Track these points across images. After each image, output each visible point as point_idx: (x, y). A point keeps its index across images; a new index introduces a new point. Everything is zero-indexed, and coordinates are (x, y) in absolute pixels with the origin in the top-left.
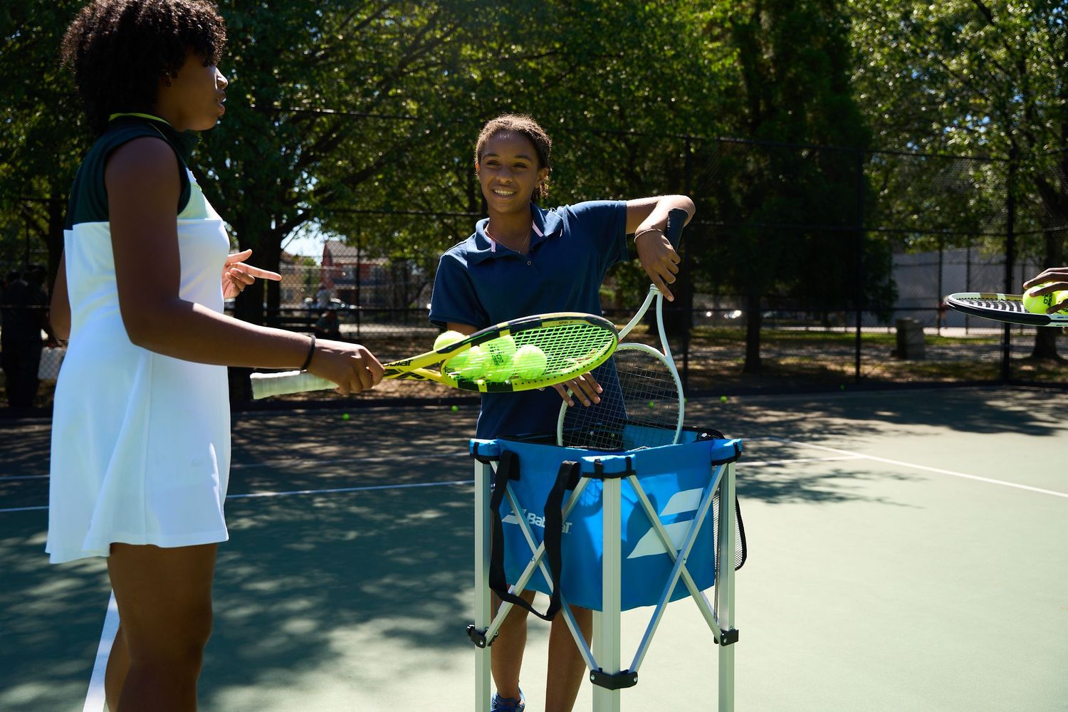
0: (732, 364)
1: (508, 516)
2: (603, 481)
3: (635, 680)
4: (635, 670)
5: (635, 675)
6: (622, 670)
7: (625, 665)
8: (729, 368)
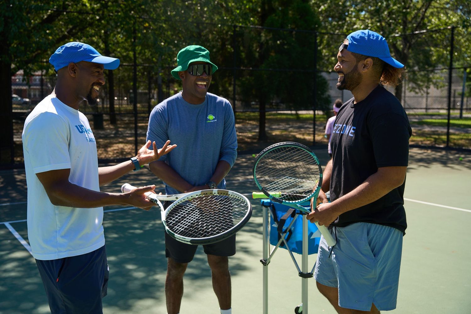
0: (250, 135)
1: (274, 224)
2: (302, 215)
3: (312, 276)
4: (312, 273)
5: (313, 274)
6: (308, 272)
7: (309, 271)
8: (249, 138)
